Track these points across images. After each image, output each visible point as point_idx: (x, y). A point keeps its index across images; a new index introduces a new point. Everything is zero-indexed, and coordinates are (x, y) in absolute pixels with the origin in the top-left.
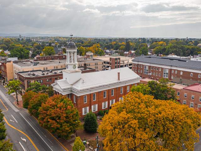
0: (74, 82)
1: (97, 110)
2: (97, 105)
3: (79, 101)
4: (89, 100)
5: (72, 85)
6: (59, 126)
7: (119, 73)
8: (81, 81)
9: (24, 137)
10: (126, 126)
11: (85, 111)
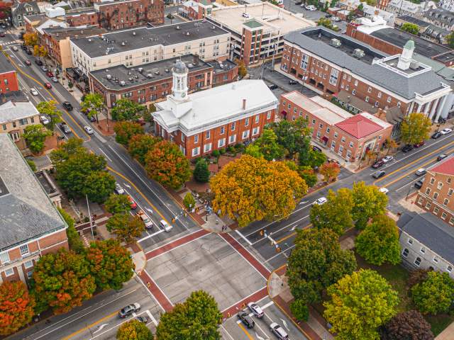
0: (183, 114)
1: (210, 149)
2: (211, 144)
3: (188, 142)
4: (201, 139)
5: (179, 118)
6: (169, 179)
7: (244, 101)
8: (191, 114)
9: (127, 183)
10: (233, 192)
11: (195, 152)
